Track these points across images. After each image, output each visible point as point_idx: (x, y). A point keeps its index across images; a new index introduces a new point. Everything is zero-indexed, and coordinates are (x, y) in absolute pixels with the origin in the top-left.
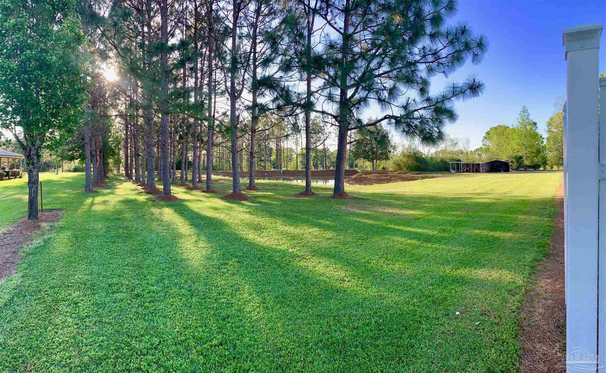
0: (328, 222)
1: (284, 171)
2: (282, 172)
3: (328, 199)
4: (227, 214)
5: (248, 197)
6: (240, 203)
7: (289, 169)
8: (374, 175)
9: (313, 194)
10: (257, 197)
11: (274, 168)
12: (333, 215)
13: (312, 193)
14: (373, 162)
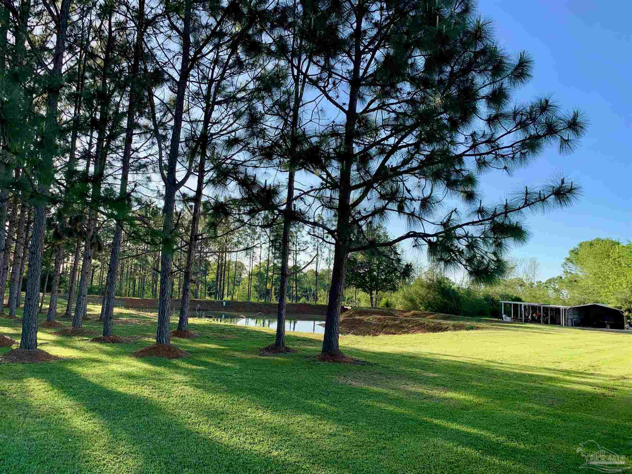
0: (322, 405)
1: (228, 303)
2: (224, 303)
3: (314, 361)
4: (154, 387)
5: (181, 352)
6: (170, 363)
7: (235, 297)
8: (375, 316)
9: (288, 350)
10: (197, 353)
11: (210, 295)
12: (329, 393)
13: (286, 348)
14: (371, 294)
